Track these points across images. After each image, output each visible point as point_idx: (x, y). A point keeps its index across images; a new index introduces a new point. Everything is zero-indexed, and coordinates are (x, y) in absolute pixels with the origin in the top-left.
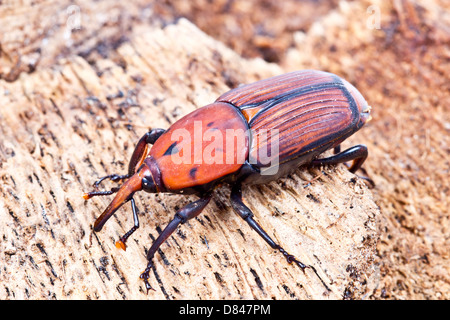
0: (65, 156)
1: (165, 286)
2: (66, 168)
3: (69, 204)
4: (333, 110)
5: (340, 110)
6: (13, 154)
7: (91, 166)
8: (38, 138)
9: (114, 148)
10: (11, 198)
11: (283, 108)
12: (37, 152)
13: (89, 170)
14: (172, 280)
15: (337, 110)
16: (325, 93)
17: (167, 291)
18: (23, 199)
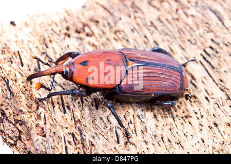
0: (147, 18)
1: (215, 79)
2: (149, 24)
3: (155, 42)
4: (171, 82)
5: (175, 83)
6: (120, 19)
7: (162, 22)
8: (131, 10)
9: (171, 12)
10: (125, 41)
11: (147, 69)
12: (133, 17)
13: (161, 24)
14: (218, 76)
15: (173, 82)
16: (172, 71)
17: (216, 81)
18: (131, 41)
